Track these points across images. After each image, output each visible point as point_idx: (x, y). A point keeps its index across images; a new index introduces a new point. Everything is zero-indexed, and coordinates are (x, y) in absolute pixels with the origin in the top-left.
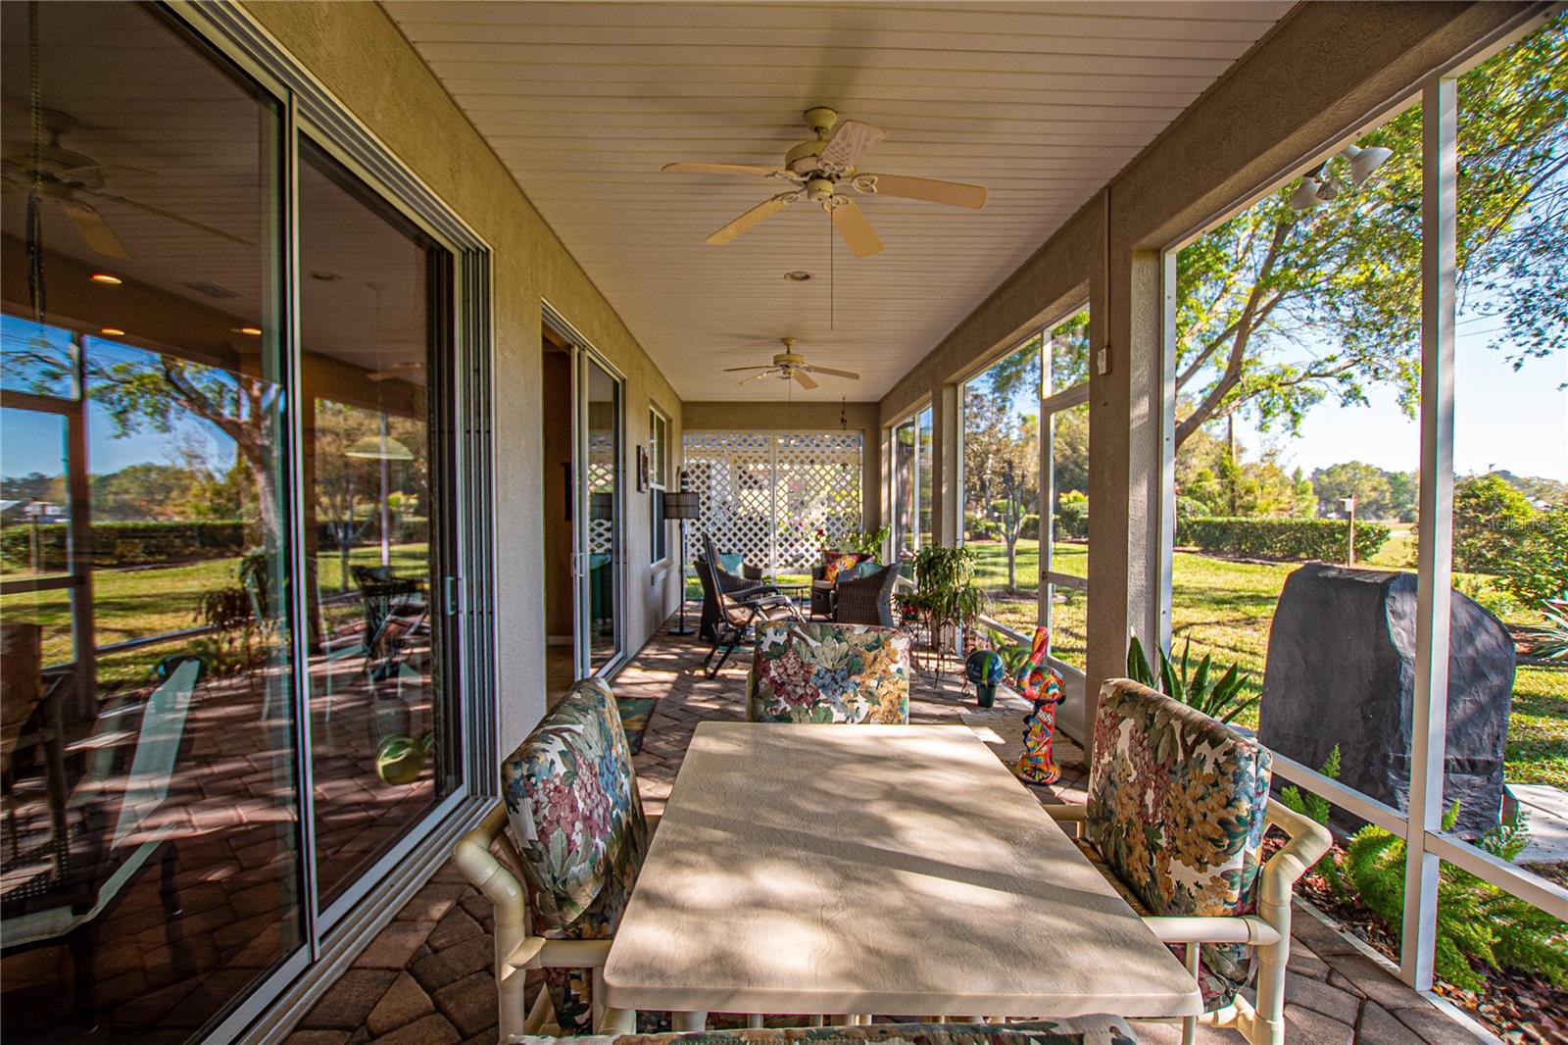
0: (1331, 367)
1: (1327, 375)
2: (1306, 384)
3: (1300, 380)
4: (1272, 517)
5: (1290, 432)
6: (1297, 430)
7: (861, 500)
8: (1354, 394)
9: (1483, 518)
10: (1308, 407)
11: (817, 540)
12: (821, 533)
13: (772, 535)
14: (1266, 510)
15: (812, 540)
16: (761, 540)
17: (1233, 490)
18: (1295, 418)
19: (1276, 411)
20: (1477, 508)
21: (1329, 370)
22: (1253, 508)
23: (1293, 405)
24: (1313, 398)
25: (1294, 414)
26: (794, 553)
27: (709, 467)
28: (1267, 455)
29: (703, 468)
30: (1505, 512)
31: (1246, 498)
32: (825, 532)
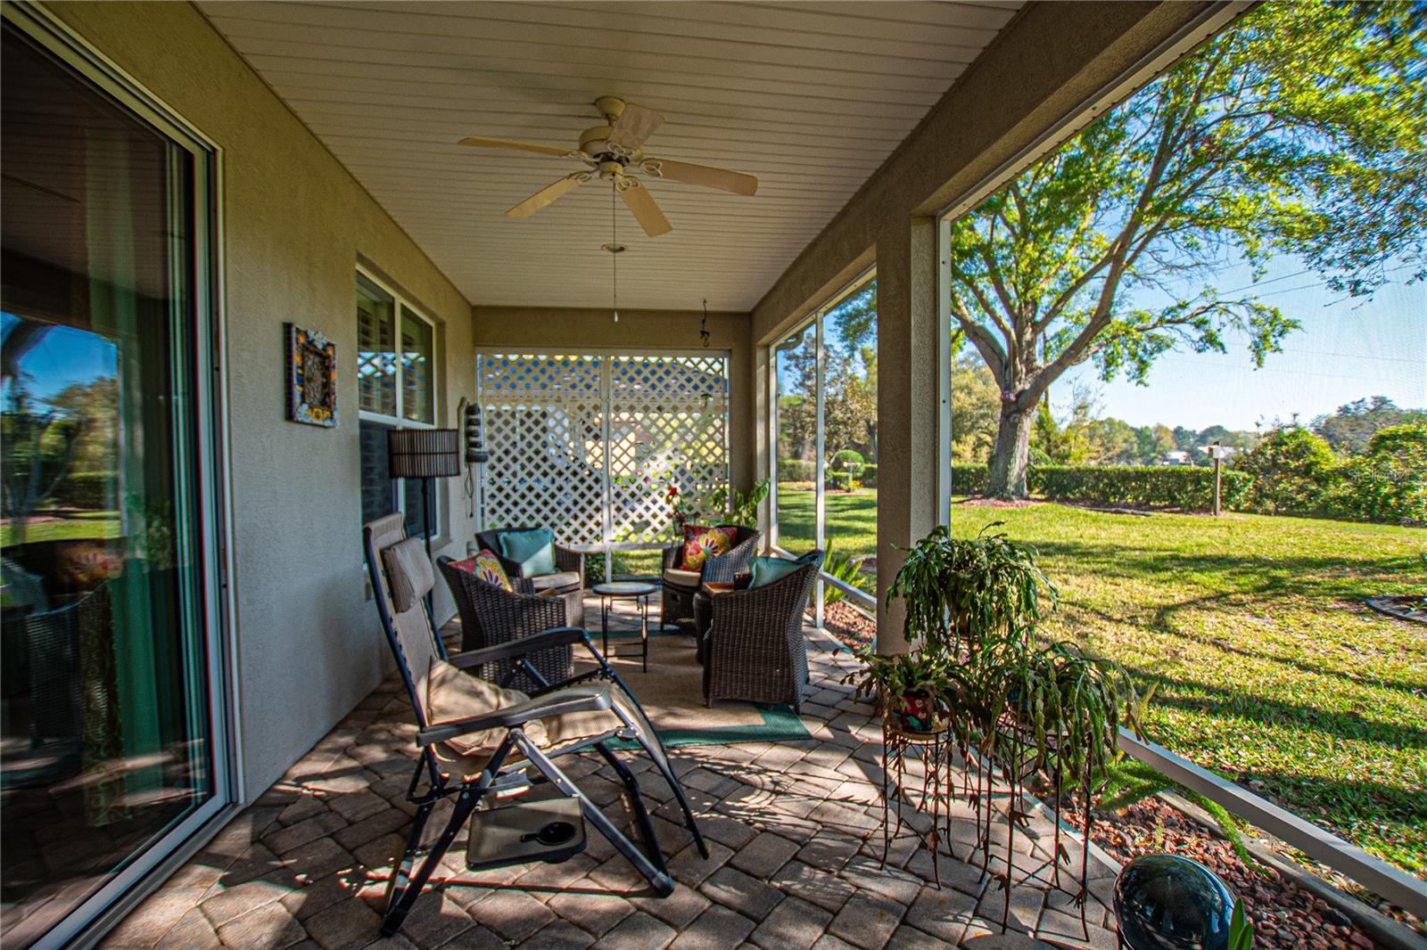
0: (1183, 314)
1: (1182, 321)
2: (1159, 331)
3: (1154, 326)
4: (1082, 465)
5: (1135, 381)
6: (1144, 378)
7: (727, 445)
8: (1211, 340)
9: (1293, 464)
10: (1155, 355)
11: (669, 501)
12: (674, 492)
13: (605, 495)
14: (1080, 458)
15: (662, 501)
16: (590, 503)
17: (1049, 440)
18: (1143, 366)
19: (1120, 361)
20: (1287, 455)
21: (1182, 316)
22: (1067, 457)
23: (1140, 353)
24: (1160, 345)
25: (1142, 362)
26: (637, 520)
27: (544, 415)
28: (1080, 407)
29: (537, 416)
30: (1312, 458)
31: (1062, 448)
32: (679, 490)
